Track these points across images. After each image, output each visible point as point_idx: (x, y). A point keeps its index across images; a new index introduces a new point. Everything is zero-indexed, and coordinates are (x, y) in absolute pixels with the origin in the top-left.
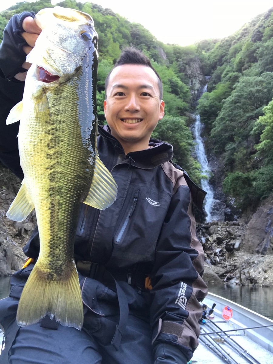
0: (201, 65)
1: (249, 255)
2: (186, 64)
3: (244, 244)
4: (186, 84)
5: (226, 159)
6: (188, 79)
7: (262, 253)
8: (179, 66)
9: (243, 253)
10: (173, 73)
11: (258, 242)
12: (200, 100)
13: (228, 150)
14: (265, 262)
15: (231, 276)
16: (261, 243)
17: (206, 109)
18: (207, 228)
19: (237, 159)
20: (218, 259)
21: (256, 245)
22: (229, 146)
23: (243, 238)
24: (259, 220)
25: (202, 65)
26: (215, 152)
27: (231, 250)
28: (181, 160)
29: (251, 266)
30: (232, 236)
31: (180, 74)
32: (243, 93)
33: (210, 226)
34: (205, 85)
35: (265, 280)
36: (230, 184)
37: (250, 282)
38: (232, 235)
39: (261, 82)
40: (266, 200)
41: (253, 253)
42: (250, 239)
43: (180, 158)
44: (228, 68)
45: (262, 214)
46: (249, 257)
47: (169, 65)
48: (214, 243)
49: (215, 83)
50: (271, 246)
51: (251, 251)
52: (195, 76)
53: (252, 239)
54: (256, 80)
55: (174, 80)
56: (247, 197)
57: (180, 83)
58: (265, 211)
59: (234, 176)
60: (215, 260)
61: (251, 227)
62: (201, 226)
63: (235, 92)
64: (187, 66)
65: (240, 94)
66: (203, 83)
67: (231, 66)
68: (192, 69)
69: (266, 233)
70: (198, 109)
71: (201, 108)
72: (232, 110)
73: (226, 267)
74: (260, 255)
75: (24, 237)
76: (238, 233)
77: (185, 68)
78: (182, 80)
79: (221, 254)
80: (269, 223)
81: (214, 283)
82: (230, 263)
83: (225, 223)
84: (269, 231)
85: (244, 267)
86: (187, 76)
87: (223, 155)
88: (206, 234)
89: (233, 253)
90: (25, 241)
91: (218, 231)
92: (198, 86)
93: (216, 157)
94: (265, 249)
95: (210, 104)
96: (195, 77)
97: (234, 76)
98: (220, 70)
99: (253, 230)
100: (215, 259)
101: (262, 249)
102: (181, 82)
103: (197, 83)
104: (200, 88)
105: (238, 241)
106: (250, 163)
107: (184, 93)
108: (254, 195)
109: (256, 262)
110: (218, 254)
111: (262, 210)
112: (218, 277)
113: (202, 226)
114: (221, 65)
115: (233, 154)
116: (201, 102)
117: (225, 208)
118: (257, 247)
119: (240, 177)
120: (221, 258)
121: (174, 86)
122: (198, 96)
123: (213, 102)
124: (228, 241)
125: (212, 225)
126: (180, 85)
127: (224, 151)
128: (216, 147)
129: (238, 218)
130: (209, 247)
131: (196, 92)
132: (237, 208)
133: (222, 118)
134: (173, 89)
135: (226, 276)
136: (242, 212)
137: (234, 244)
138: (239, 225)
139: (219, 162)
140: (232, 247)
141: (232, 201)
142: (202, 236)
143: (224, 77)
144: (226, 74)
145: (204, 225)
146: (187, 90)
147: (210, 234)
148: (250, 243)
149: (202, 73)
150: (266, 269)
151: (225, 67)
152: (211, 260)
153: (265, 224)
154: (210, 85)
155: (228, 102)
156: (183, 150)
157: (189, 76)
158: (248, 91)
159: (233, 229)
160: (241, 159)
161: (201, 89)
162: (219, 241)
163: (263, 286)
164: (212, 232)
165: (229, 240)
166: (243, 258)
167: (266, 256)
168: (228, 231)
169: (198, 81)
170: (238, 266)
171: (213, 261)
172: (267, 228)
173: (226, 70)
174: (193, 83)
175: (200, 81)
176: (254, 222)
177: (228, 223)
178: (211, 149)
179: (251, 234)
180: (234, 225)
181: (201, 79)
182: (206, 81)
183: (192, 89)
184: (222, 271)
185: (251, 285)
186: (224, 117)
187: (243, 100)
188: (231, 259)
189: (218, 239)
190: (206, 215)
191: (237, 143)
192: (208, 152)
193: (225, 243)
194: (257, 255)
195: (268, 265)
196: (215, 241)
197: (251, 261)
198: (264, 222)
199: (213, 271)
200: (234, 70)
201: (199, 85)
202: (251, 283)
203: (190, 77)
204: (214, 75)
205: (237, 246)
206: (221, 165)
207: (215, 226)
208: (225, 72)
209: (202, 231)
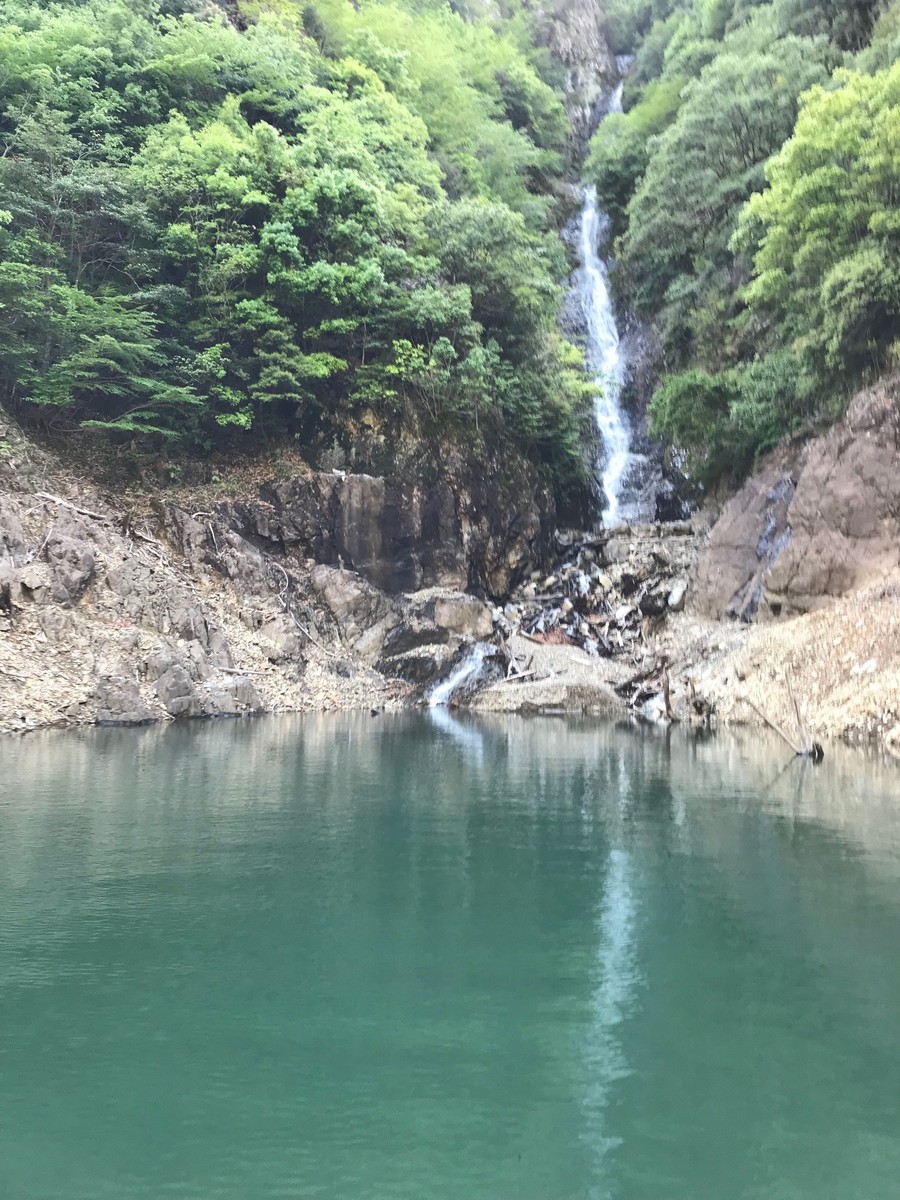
0: (602, 17)
1: (706, 623)
2: (555, 17)
3: (696, 592)
4: (552, 86)
5: (669, 328)
6: (563, 67)
7: (745, 619)
8: (532, 26)
9: (691, 619)
10: (513, 51)
11: (736, 585)
12: (594, 141)
13: (675, 300)
14: (744, 648)
15: (649, 689)
16: (743, 587)
17: (611, 168)
18: (598, 548)
19: (698, 329)
20: (619, 638)
21: (729, 595)
22: (679, 287)
23: (693, 576)
24: (742, 519)
25: (607, 20)
26: (640, 306)
27: (656, 612)
28: (518, 342)
29: (707, 658)
30: (666, 569)
31: (536, 53)
32: (710, 115)
33: (607, 540)
34: (614, 86)
35: (738, 705)
36: (668, 410)
37: (694, 710)
38: (667, 565)
39: (770, 73)
40: (770, 457)
41: (718, 619)
42: (712, 578)
43: (512, 337)
44: (686, 26)
45: (753, 503)
46: (705, 632)
47: (499, 22)
48: (614, 591)
49: (645, 78)
50: (766, 600)
51: (714, 612)
52: (583, 57)
53: (719, 577)
54: (754, 65)
55: (512, 75)
56: (719, 449)
57: (533, 83)
58: (761, 492)
59: (681, 385)
60: (611, 643)
61: (718, 541)
62: (581, 539)
63: (688, 112)
64: (558, 25)
65: (701, 118)
66: (609, 80)
67: (693, 18)
68: (574, 33)
69: (759, 558)
70: (588, 169)
71: (599, 167)
72: (679, 173)
73: (640, 661)
74: (738, 624)
75: (20, 609)
76: (684, 560)
77: (552, 30)
78: (542, 73)
79: (630, 623)
80: (769, 528)
81: (601, 711)
82: (653, 648)
83: (653, 528)
84: (768, 553)
85: (690, 661)
86: (560, 57)
87: (661, 316)
88: (593, 565)
89: (663, 619)
90: (25, 621)
91: (628, 553)
92: (593, 90)
93: (643, 321)
94: (752, 607)
95: (626, 150)
96: (583, 62)
97: (702, 54)
98: (660, 32)
99: (723, 550)
100: (611, 638)
101: (745, 605)
102: (538, 81)
103: (591, 81)
104: (601, 98)
105: (680, 582)
106: (733, 340)
107: (546, 117)
108: (737, 441)
109: (722, 646)
110: (622, 623)
111: (754, 489)
112: (614, 695)
113: (585, 541)
114: (664, 18)
115: (685, 313)
116: (598, 147)
117: (660, 480)
118: (731, 600)
119: (698, 386)
120: (629, 634)
121: (514, 95)
122: (593, 128)
123: (633, 147)
124: (652, 582)
125: (612, 536)
126: (533, 91)
127: (663, 303)
128: (642, 289)
129: (694, 509)
130: (599, 604)
131: (588, 112)
132: (691, 479)
133: (647, 198)
134: (511, 107)
135: (635, 689)
136: (705, 493)
137: (668, 594)
138: (690, 533)
139: (649, 339)
140: (660, 603)
141: (680, 461)
142: (582, 572)
143: (671, 58)
144: (678, 49)
145: (590, 539)
146: (557, 105)
147: (604, 565)
148: (712, 589)
149: (605, 48)
150: (745, 670)
151: (677, 26)
152: (600, 642)
153: (759, 530)
154: (631, 86)
155: (666, 146)
156: (523, 310)
157: (564, 57)
158: (727, 107)
159: (671, 547)
160: (709, 327)
161: (603, 102)
162: (628, 586)
163: (731, 723)
164: (610, 558)
165: (657, 579)
166: (690, 634)
167: (754, 626)
168: (654, 555)
169: (594, 75)
170: (672, 659)
171: (606, 645)
172: (763, 544)
173: (680, 33)
174: (579, 81)
175: (599, 73)
176: (727, 525)
177: (659, 529)
178: (628, 298)
179: (717, 562)
180: (678, 532)
181: (602, 69)
182: (617, 71)
183: (573, 100)
184: (625, 673)
185: (696, 719)
186: (653, 194)
187: (710, 140)
188: (658, 637)
189: (626, 577)
190: (601, 504)
191: (703, 275)
192: (620, 304)
193: (645, 590)
194: (729, 626)
195: (751, 659)
196: (616, 585)
197: (710, 644)
198: (756, 526)
199: (600, 675)
200: (703, 32)
201: (598, 89)
202: (699, 711)
203: (567, 63)
204: (642, 53)
205: (674, 600)
206: (653, 346)
207: (620, 539)
208: (674, 42)
209: (583, 557)
